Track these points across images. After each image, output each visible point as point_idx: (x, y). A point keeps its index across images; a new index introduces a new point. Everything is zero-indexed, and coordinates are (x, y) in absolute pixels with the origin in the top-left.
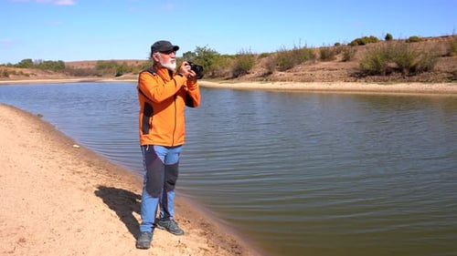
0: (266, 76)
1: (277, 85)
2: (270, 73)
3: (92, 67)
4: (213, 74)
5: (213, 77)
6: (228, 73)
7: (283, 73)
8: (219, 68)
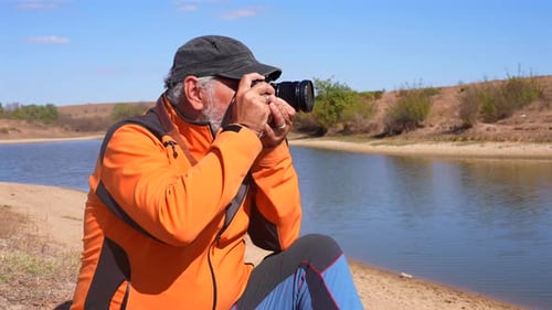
0: (461, 131)
1: (490, 148)
2: (467, 127)
3: (104, 115)
4: (346, 127)
5: (346, 132)
6: (375, 127)
7: (491, 126)
8: (357, 116)
